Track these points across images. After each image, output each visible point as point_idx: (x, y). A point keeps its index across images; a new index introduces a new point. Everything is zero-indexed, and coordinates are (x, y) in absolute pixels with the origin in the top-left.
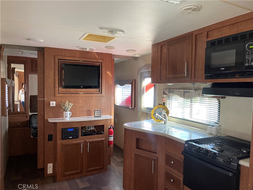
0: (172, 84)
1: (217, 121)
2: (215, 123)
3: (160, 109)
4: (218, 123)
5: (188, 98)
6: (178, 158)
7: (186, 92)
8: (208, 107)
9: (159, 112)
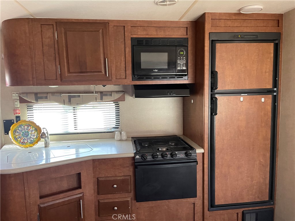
0: (58, 86)
1: (116, 126)
2: (113, 128)
3: (23, 127)
4: (118, 128)
5: (78, 104)
6: (122, 178)
7: (74, 97)
8: (105, 112)
9: (23, 132)
